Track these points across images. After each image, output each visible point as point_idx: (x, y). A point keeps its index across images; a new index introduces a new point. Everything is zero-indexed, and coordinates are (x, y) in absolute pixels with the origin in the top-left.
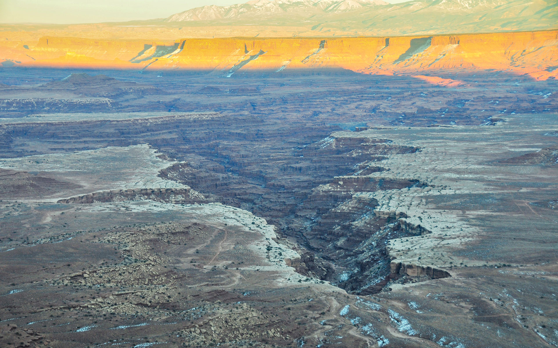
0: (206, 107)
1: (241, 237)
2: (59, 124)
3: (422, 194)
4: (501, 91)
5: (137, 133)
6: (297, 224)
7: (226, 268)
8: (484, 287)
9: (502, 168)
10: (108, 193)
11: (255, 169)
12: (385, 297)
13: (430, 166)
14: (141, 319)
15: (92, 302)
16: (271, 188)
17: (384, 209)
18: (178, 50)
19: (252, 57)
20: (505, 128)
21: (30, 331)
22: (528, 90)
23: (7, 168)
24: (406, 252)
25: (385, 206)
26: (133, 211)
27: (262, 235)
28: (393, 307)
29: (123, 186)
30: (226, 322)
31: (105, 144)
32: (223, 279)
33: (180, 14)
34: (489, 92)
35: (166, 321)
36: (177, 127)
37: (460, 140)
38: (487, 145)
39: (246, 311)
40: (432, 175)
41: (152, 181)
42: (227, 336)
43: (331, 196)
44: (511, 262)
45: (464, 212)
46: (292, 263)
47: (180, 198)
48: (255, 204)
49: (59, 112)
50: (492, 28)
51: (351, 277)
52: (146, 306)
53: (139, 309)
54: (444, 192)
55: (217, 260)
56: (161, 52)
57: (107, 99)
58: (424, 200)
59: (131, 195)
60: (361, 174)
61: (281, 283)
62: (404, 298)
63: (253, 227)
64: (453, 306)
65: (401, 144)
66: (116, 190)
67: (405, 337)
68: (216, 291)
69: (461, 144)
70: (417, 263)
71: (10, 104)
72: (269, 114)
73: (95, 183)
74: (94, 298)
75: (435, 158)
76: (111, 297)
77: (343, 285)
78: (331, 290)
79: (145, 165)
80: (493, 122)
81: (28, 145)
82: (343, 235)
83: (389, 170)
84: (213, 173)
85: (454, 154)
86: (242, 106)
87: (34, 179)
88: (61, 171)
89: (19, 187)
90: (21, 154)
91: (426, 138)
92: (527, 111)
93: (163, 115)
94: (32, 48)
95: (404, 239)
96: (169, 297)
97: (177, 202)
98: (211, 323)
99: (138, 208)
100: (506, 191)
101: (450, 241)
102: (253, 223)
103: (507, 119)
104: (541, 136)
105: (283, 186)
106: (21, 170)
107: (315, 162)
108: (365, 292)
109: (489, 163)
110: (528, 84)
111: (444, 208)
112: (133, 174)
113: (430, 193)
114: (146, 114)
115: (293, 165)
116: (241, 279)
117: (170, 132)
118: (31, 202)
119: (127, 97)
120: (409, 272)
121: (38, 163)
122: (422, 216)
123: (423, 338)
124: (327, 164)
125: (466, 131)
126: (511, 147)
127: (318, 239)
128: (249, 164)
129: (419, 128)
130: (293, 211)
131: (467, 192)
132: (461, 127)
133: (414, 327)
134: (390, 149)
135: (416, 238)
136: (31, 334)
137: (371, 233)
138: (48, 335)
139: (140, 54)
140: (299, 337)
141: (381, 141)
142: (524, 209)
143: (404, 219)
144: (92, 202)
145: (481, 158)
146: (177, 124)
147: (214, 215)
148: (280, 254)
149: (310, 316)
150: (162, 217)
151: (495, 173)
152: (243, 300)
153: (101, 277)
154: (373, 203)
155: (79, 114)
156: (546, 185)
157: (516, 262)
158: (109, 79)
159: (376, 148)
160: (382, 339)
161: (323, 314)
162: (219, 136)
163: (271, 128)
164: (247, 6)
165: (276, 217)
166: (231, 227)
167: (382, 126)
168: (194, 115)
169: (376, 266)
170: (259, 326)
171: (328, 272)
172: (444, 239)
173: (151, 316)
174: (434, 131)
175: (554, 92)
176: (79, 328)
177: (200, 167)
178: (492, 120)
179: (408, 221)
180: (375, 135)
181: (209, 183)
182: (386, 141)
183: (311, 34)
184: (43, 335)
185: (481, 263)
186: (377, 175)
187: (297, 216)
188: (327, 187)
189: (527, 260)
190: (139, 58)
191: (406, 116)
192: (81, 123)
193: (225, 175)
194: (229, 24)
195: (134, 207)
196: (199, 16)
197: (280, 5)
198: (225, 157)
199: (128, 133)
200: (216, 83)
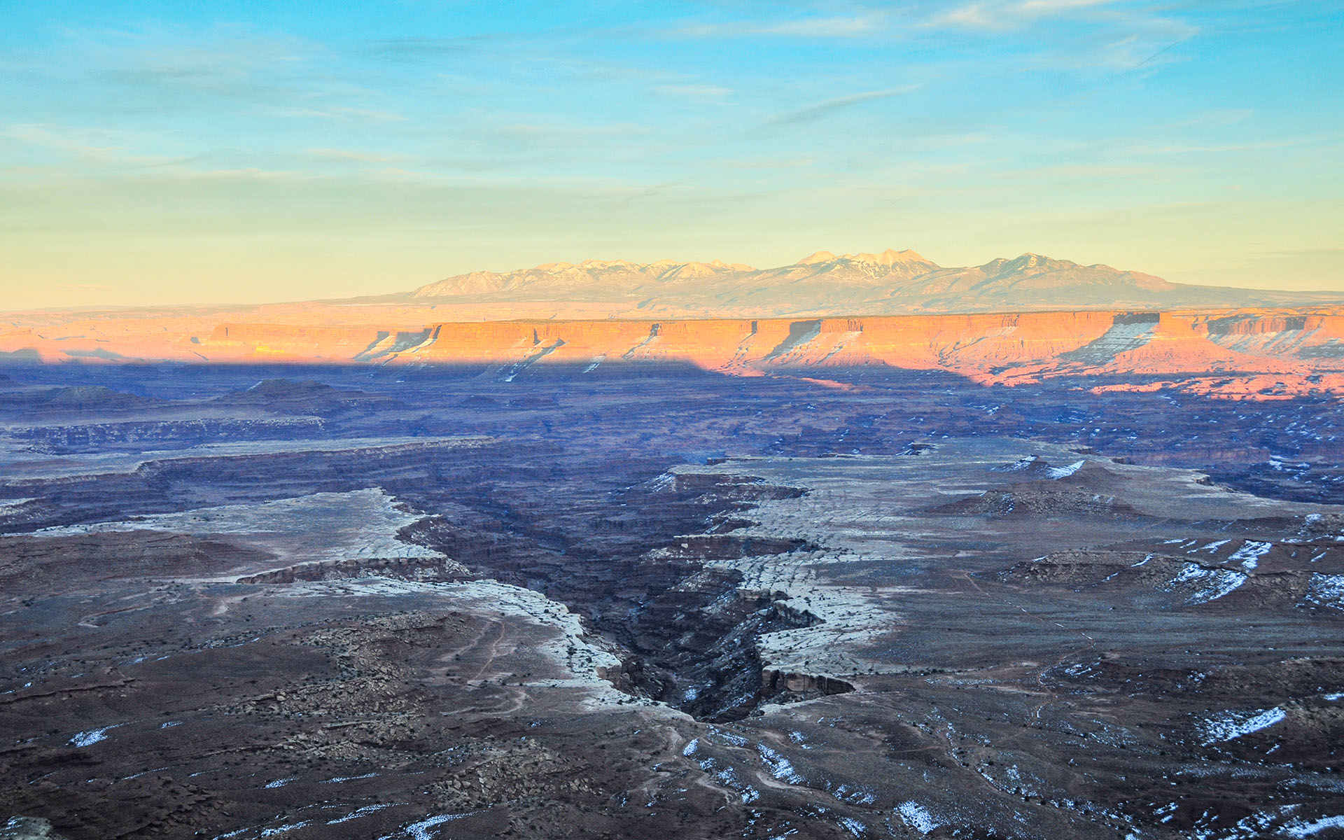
0: (472, 429)
1: (527, 633)
2: (240, 459)
3: (810, 563)
4: (927, 403)
5: (364, 471)
6: (616, 611)
7: (504, 684)
8: (903, 705)
9: (930, 521)
10: (317, 567)
11: (550, 525)
12: (753, 725)
13: (822, 519)
14: (367, 767)
15: (290, 741)
16: (575, 556)
17: (752, 587)
18: (430, 340)
19: (546, 350)
20: (934, 460)
21: (192, 787)
22: (965, 401)
23: (159, 529)
24: (785, 654)
25: (753, 582)
26: (356, 594)
27: (561, 631)
28: (766, 741)
29: (340, 555)
30: (503, 769)
31: (314, 489)
32: (499, 701)
33: (432, 286)
34: (908, 403)
35: (407, 770)
36: (428, 460)
37: (865, 478)
38: (908, 485)
39: (536, 751)
40: (825, 532)
41: (386, 546)
42: (504, 792)
43: (669, 566)
44: (944, 666)
45: (874, 590)
46: (607, 673)
47: (431, 573)
48: (550, 580)
49: (241, 440)
50: (910, 309)
51: (701, 694)
52: (376, 745)
53: (365, 751)
54: (843, 559)
55: (489, 670)
56: (402, 344)
57: (317, 418)
58: (813, 572)
59: (353, 569)
60: (716, 531)
61: (590, 705)
62: (782, 725)
63: (546, 617)
64: (858, 736)
65: (778, 485)
66: (330, 561)
67: (785, 787)
68: (487, 721)
69: (869, 484)
70: (802, 671)
71: (166, 429)
72: (574, 438)
73: (297, 551)
74: (293, 734)
75: (829, 505)
76: (320, 732)
77: (688, 708)
78: (669, 716)
79: (376, 521)
80: (916, 450)
81: (194, 493)
82: (688, 629)
83: (760, 524)
84: (483, 533)
85: (859, 499)
86: (529, 427)
87: (201, 546)
88: (243, 532)
89: (178, 559)
90: (182, 507)
91: (815, 475)
92: (965, 433)
93: (406, 441)
94: (204, 342)
95: (783, 633)
96: (412, 731)
97: (426, 580)
98: (479, 772)
99: (364, 589)
100: (935, 556)
101: (853, 635)
102: (546, 611)
103: (937, 446)
104: (984, 472)
105: (595, 552)
106: (182, 532)
107: (644, 513)
108: (723, 719)
109: (910, 513)
110: (965, 393)
111: (844, 583)
112: (356, 535)
113: (823, 560)
114: (379, 440)
115: (612, 519)
116: (526, 700)
117: (416, 469)
118: (196, 583)
119: (349, 414)
120: (791, 684)
121: (207, 520)
122: (811, 597)
123: (813, 787)
124: (662, 517)
125: (875, 463)
126: (943, 488)
127: (649, 634)
128: (541, 517)
129: (804, 460)
130: (609, 592)
131: (878, 558)
132: (868, 457)
133: (798, 770)
134: (762, 491)
135: (800, 632)
136: (195, 792)
137: (733, 624)
138: (221, 793)
139: (369, 348)
140: (619, 791)
141: (747, 479)
142: (963, 584)
143: (783, 602)
144: (292, 581)
145: (898, 506)
146: (425, 457)
147: (484, 599)
148: (589, 660)
149: (637, 757)
150: (402, 603)
151: (919, 528)
152: (529, 735)
153: (304, 700)
154: (736, 577)
155: (273, 443)
156: (994, 547)
157: (952, 665)
158: (321, 387)
159: (740, 490)
160: (748, 791)
161: (657, 753)
162: (493, 474)
163: (575, 460)
164: (537, 272)
165: (584, 601)
166: (511, 619)
167: (748, 457)
168: (454, 441)
169: (739, 676)
170: (555, 775)
171: (665, 687)
172: (843, 632)
173: (383, 761)
174: (828, 463)
175: (1003, 406)
176: (269, 782)
177: (463, 523)
178: (914, 447)
179: (789, 604)
180: (737, 471)
181: (477, 548)
182: (754, 479)
183: (637, 314)
184: (213, 794)
185: (899, 669)
186: (740, 533)
187: (616, 600)
188: (664, 553)
189: (969, 663)
190: (370, 352)
191: (786, 441)
192: (276, 456)
193: (502, 536)
194: (509, 300)
195: (357, 587)
196: (463, 288)
197: (589, 271)
198: (502, 507)
199: (350, 471)
200: (489, 390)
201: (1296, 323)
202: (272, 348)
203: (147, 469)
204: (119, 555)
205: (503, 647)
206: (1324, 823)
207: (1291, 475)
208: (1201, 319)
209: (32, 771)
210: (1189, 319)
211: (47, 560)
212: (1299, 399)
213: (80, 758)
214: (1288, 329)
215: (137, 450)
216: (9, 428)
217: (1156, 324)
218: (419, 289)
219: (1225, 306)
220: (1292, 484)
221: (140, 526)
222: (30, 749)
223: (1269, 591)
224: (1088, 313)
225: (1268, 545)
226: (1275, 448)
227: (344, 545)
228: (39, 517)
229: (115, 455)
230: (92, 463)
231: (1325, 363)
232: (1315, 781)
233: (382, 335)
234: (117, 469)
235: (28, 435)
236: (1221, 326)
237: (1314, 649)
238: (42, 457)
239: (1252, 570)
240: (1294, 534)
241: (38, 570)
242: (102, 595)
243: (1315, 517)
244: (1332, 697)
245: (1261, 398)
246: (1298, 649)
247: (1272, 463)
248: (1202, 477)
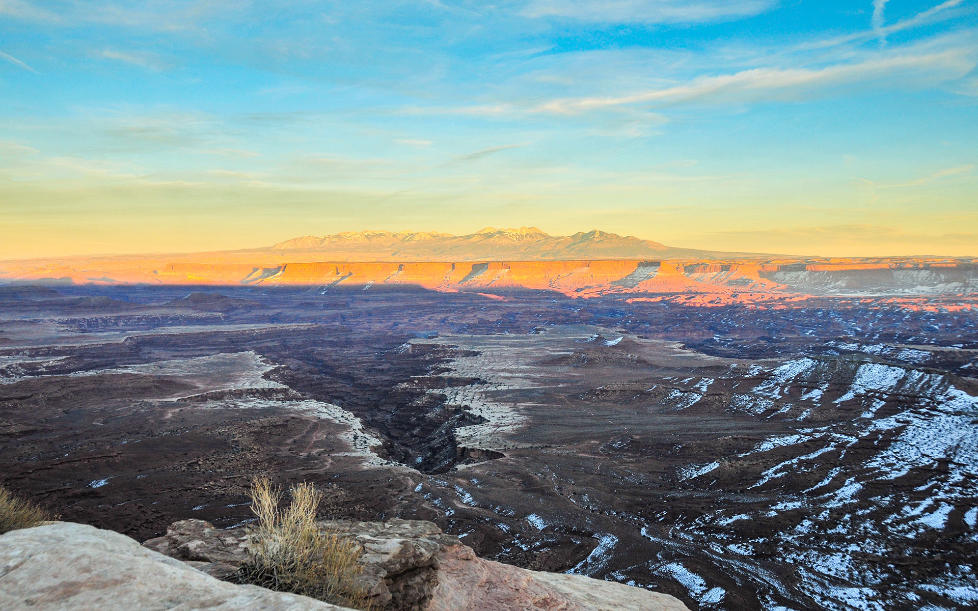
0: (303, 320)
1: (332, 428)
2: (179, 335)
3: (482, 390)
4: (543, 307)
5: (245, 342)
6: (379, 416)
7: (319, 455)
8: (530, 464)
9: (545, 368)
10: (219, 393)
11: (344, 370)
12: (452, 475)
13: (489, 367)
15: (206, 485)
16: (358, 387)
17: (452, 403)
18: (281, 272)
19: (343, 278)
20: (546, 336)
21: (154, 510)
22: (563, 306)
23: (136, 373)
24: (469, 438)
25: (452, 400)
26: (241, 407)
27: (350, 427)
28: (458, 484)
29: (232, 387)
31: (218, 352)
32: (317, 464)
33: (283, 243)
34: (534, 307)
36: (279, 336)
37: (511, 346)
38: (533, 350)
39: (336, 490)
40: (490, 374)
41: (256, 382)
43: (408, 392)
44: (551, 443)
45: (515, 404)
46: (374, 449)
47: (281, 396)
48: (344, 400)
49: (180, 325)
50: (535, 258)
51: (424, 460)
54: (499, 388)
55: (311, 448)
56: (266, 274)
57: (220, 314)
58: (484, 395)
59: (239, 394)
60: (433, 374)
61: (366, 466)
62: (467, 475)
63: (342, 420)
64: (506, 480)
65: (465, 349)
66: (226, 390)
67: (468, 507)
68: (311, 474)
69: (513, 349)
70: (478, 447)
71: (140, 319)
72: (357, 324)
73: (209, 384)
74: (207, 482)
75: (492, 360)
76: (221, 481)
77: (418, 467)
78: (407, 471)
79: (251, 368)
80: (537, 331)
81: (154, 353)
82: (418, 425)
83: (456, 370)
84: (309, 375)
85: (506, 357)
86: (334, 318)
87: (158, 382)
88: (180, 374)
89: (145, 389)
90: (148, 361)
91: (485, 344)
92: (563, 322)
93: (268, 326)
94: (160, 273)
95: (468, 427)
97: (278, 400)
99: (245, 405)
100: (547, 387)
101: (504, 428)
102: (342, 417)
103: (548, 329)
104: (572, 343)
105: (369, 385)
106: (148, 374)
107: (395, 364)
108: (436, 472)
109: (534, 364)
110: (563, 301)
111: (500, 401)
112: (240, 376)
113: (489, 389)
114: (253, 325)
115: (376, 368)
116: (331, 463)
117: (273, 341)
118: (155, 401)
119: (237, 311)
120: (472, 454)
121: (161, 368)
122: (482, 408)
123: (482, 507)
124: (404, 366)
125: (517, 338)
126: (551, 351)
127: (398, 428)
128: (340, 367)
129: (479, 336)
130: (376, 406)
131: (518, 388)
132: (513, 335)
133: (475, 499)
134: (457, 353)
135: (477, 426)
136: (155, 512)
137: (441, 423)
138: (169, 513)
139: (248, 277)
141: (449, 347)
142: (561, 401)
143: (468, 411)
144: (206, 400)
145: (528, 361)
147: (309, 410)
148: (365, 442)
149: (390, 493)
150: (265, 412)
151: (539, 372)
152: (333, 481)
153: (213, 464)
154: (443, 398)
155: (197, 327)
156: (577, 382)
157: (555, 443)
158: (222, 297)
159: (445, 352)
160: (449, 510)
161: (401, 491)
162: (314, 344)
163: (357, 336)
164: (338, 236)
165: (363, 411)
166: (324, 420)
167: (450, 335)
168: (293, 326)
169: (445, 450)
170: (347, 503)
171: (405, 456)
172: (499, 427)
174: (492, 338)
175: (582, 308)
176: (194, 507)
177: (298, 370)
178: (536, 330)
179: (471, 412)
180: (444, 342)
181: (306, 383)
182: (453, 346)
183: (392, 259)
184: (164, 513)
185: (528, 446)
186: (445, 375)
187: (380, 410)
188: (405, 385)
189: (563, 442)
190: (248, 279)
191: (469, 326)
192: (198, 334)
193: (319, 377)
194: (323, 251)
195: (241, 404)
196: (299, 245)
197: (366, 236)
198: (319, 361)
199: (237, 342)
200: (312, 299)
201: (726, 268)
202: (197, 276)
203: (129, 341)
204: (115, 386)
205: (320, 436)
206: (735, 518)
207: (724, 344)
208: (681, 265)
209: (69, 500)
210: (675, 265)
211: (75, 389)
212: (727, 306)
213: (94, 494)
214: (722, 271)
215: (124, 331)
216: (57, 319)
217: (659, 267)
218: (275, 245)
219: (693, 259)
220: (725, 349)
221: (125, 371)
222: (68, 489)
223: (712, 403)
224: (625, 261)
225: (713, 380)
226: (717, 331)
227: (234, 381)
228: (72, 366)
229: (112, 333)
230: (100, 337)
231: (740, 288)
232: (732, 497)
233: (255, 270)
234: (114, 341)
235: (66, 323)
236: (690, 269)
237: (734, 432)
238: (74, 334)
239: (705, 392)
240: (725, 374)
241: (72, 394)
242: (105, 408)
243: (735, 365)
244: (742, 456)
245: (709, 305)
246: (726, 432)
247: (715, 338)
248: (681, 345)
